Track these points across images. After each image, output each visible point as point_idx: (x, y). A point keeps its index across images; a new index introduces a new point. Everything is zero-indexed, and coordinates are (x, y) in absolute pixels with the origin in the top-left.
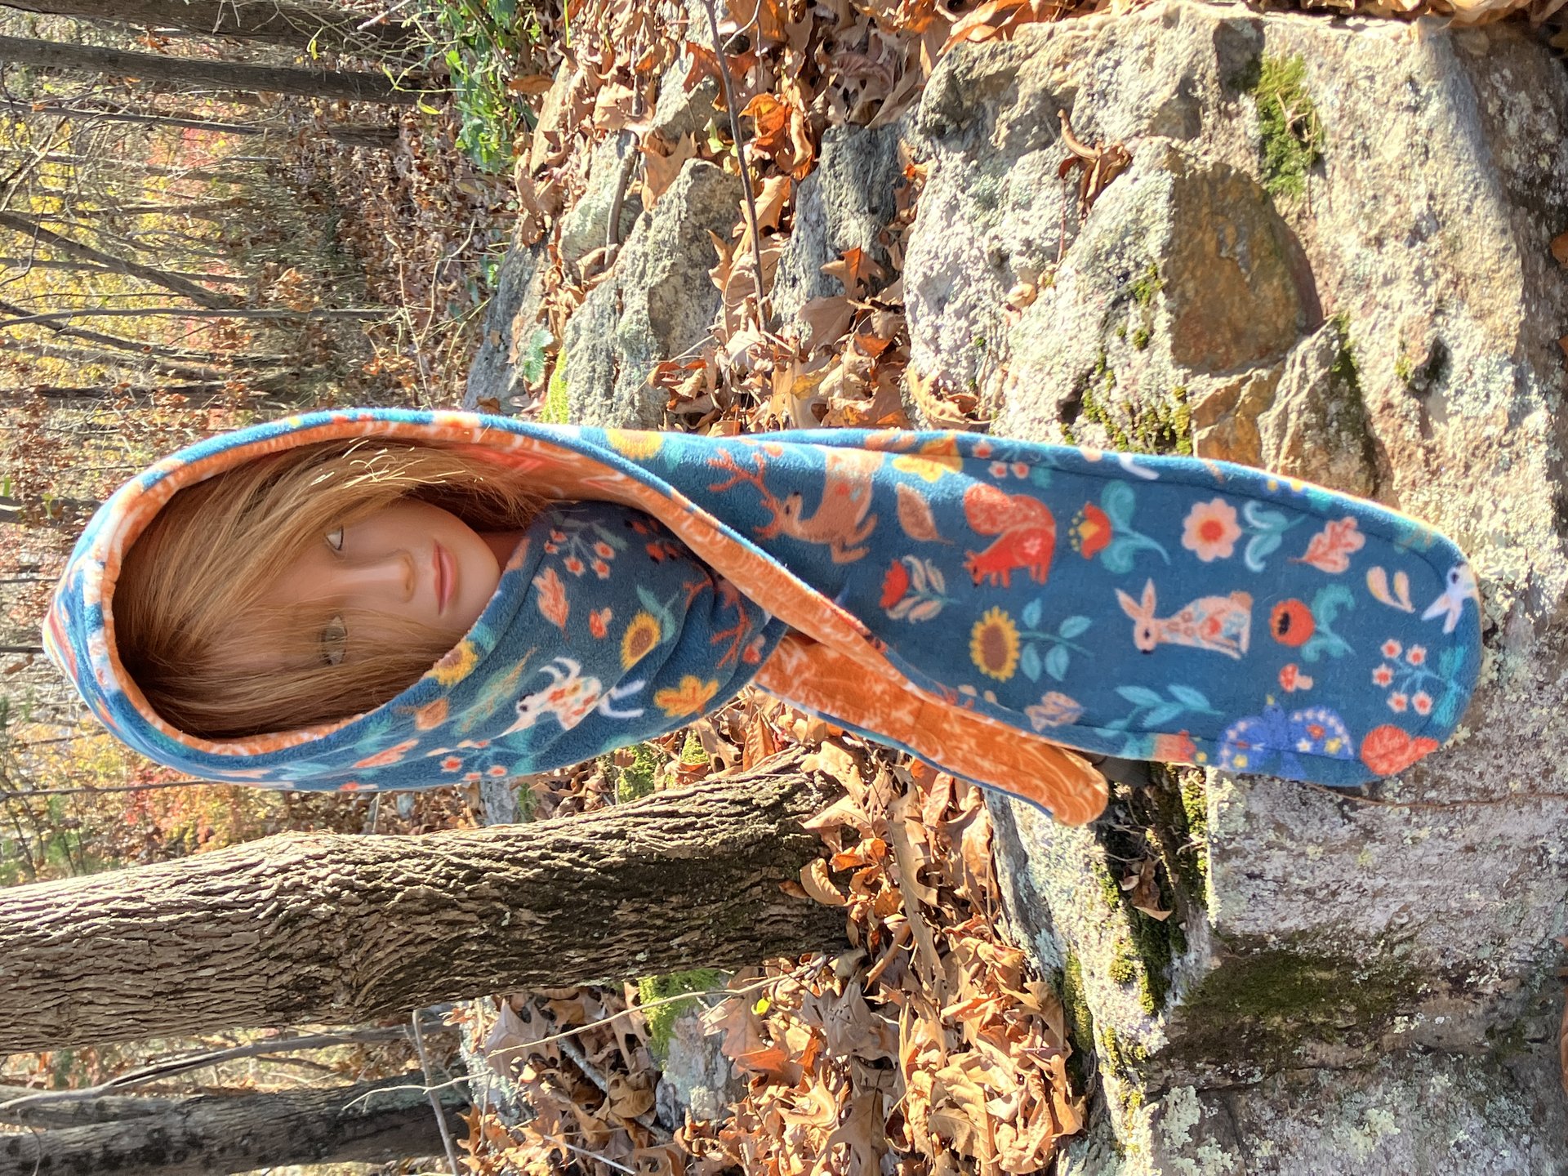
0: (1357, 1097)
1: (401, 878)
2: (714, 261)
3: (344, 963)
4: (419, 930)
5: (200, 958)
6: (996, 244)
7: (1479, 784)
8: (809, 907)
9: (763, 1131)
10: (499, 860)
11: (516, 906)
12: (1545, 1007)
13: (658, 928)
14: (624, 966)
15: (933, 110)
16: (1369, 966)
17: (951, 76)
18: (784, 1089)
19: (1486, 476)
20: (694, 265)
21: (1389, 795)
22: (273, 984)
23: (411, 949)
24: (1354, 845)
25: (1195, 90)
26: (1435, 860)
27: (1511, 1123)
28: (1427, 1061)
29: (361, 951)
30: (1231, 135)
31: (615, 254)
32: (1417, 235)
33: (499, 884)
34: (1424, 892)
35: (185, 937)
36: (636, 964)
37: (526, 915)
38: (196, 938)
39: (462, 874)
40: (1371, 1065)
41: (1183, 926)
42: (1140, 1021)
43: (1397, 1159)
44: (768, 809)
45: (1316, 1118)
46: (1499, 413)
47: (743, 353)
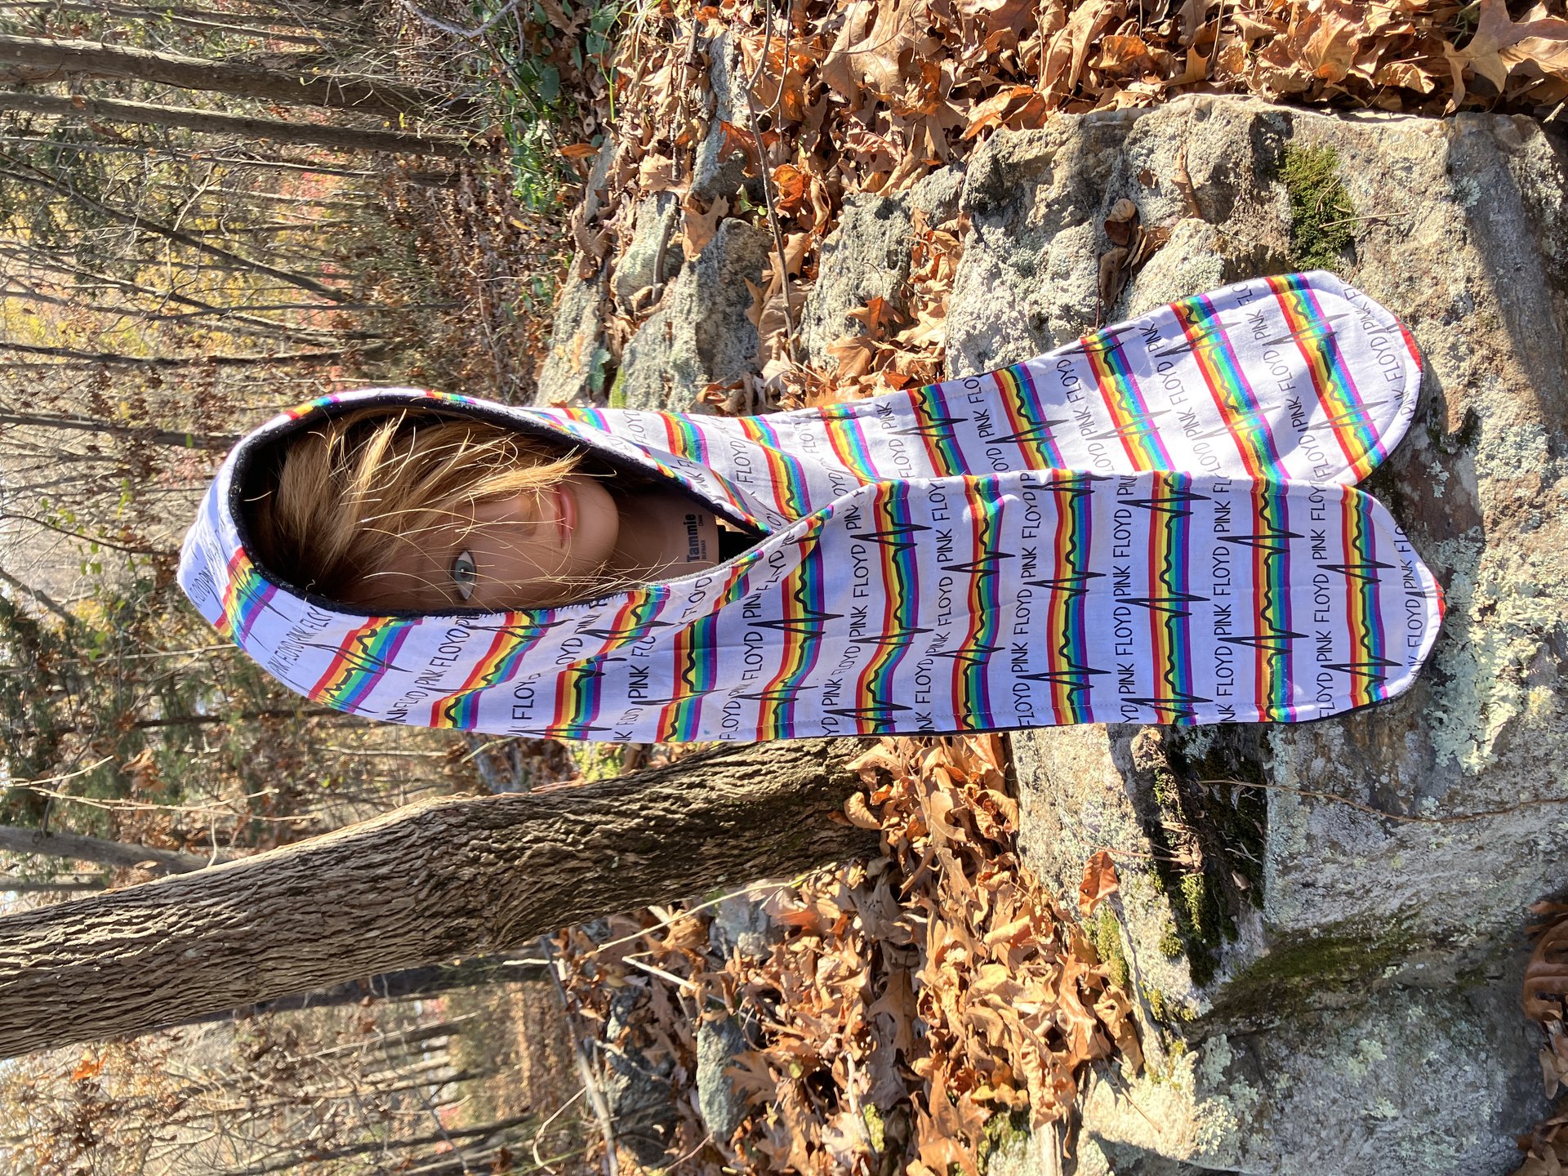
0: (1352, 1031)
1: (529, 837)
2: (746, 301)
3: (486, 913)
4: (546, 879)
5: (367, 923)
6: (1037, 309)
7: (1497, 799)
8: (850, 828)
9: (797, 969)
10: (607, 813)
11: (622, 851)
12: (1506, 952)
13: (735, 856)
14: (708, 886)
15: (977, 190)
16: (1379, 938)
17: (995, 160)
18: (815, 939)
19: (1515, 532)
20: (731, 305)
21: (1427, 813)
22: (429, 936)
23: (540, 895)
24: (1390, 853)
25: (1227, 177)
26: (1449, 857)
27: (1471, 1042)
28: (1405, 996)
29: (500, 903)
30: (1263, 218)
31: (660, 293)
32: (1452, 315)
33: (608, 834)
34: (1433, 882)
35: (353, 907)
36: (717, 884)
37: (631, 858)
38: (362, 907)
39: (578, 828)
40: (1363, 1004)
41: (1234, 919)
42: (1188, 990)
43: (1385, 1079)
44: (817, 755)
45: (1321, 1051)
46: (1531, 477)
47: (777, 378)
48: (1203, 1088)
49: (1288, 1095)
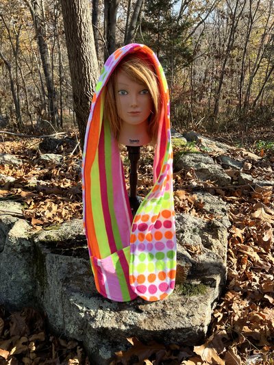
7: (65, 304)
15: (213, 223)
16: (44, 279)
17: (219, 227)
21: (63, 288)
26: (56, 293)
27: (23, 298)
28: (34, 286)
34: (52, 291)
40: (33, 276)
41: (50, 248)
42: (40, 239)
43: (18, 278)
45: (25, 266)
48: (21, 239)
49: (17, 257)
